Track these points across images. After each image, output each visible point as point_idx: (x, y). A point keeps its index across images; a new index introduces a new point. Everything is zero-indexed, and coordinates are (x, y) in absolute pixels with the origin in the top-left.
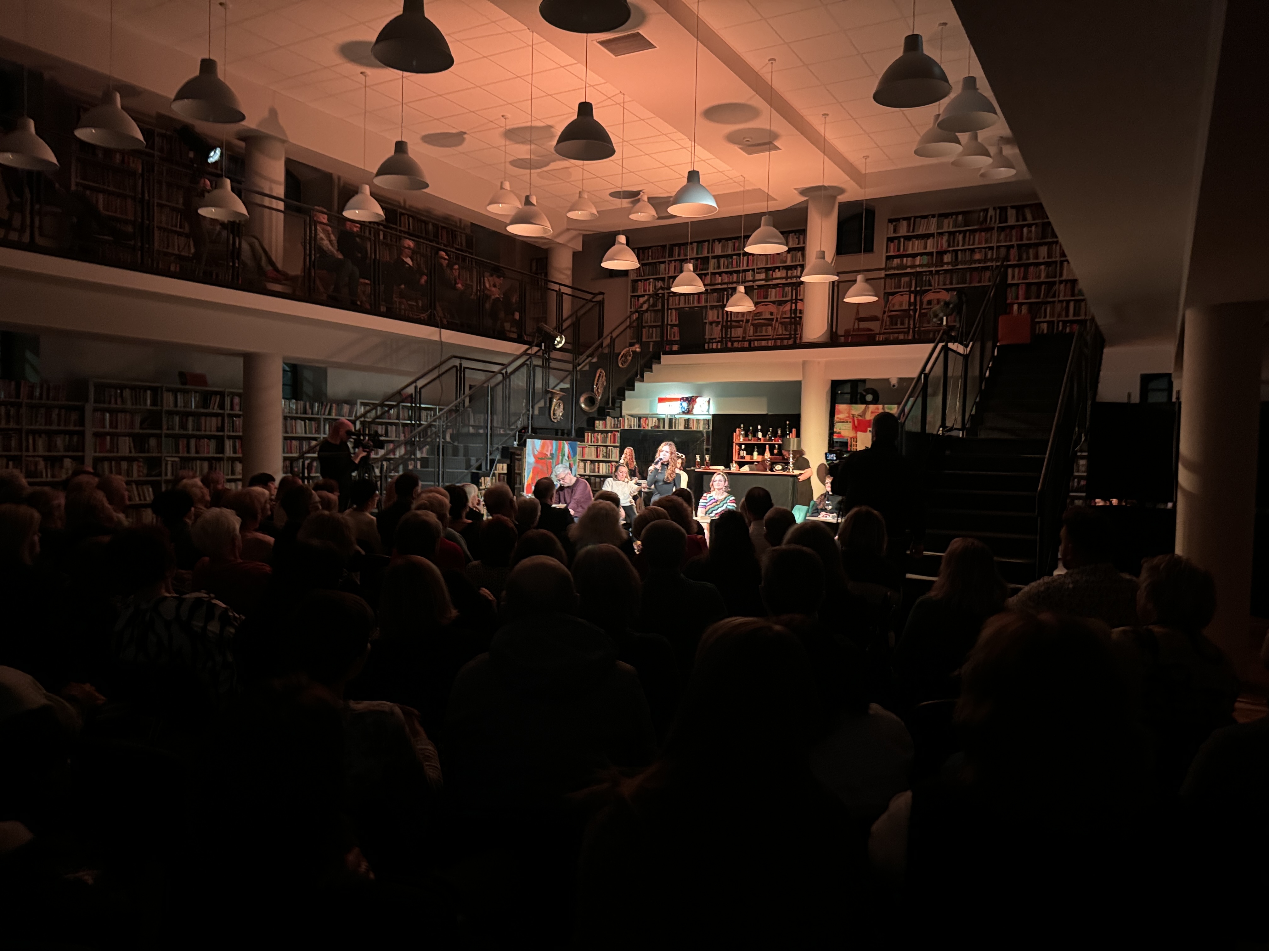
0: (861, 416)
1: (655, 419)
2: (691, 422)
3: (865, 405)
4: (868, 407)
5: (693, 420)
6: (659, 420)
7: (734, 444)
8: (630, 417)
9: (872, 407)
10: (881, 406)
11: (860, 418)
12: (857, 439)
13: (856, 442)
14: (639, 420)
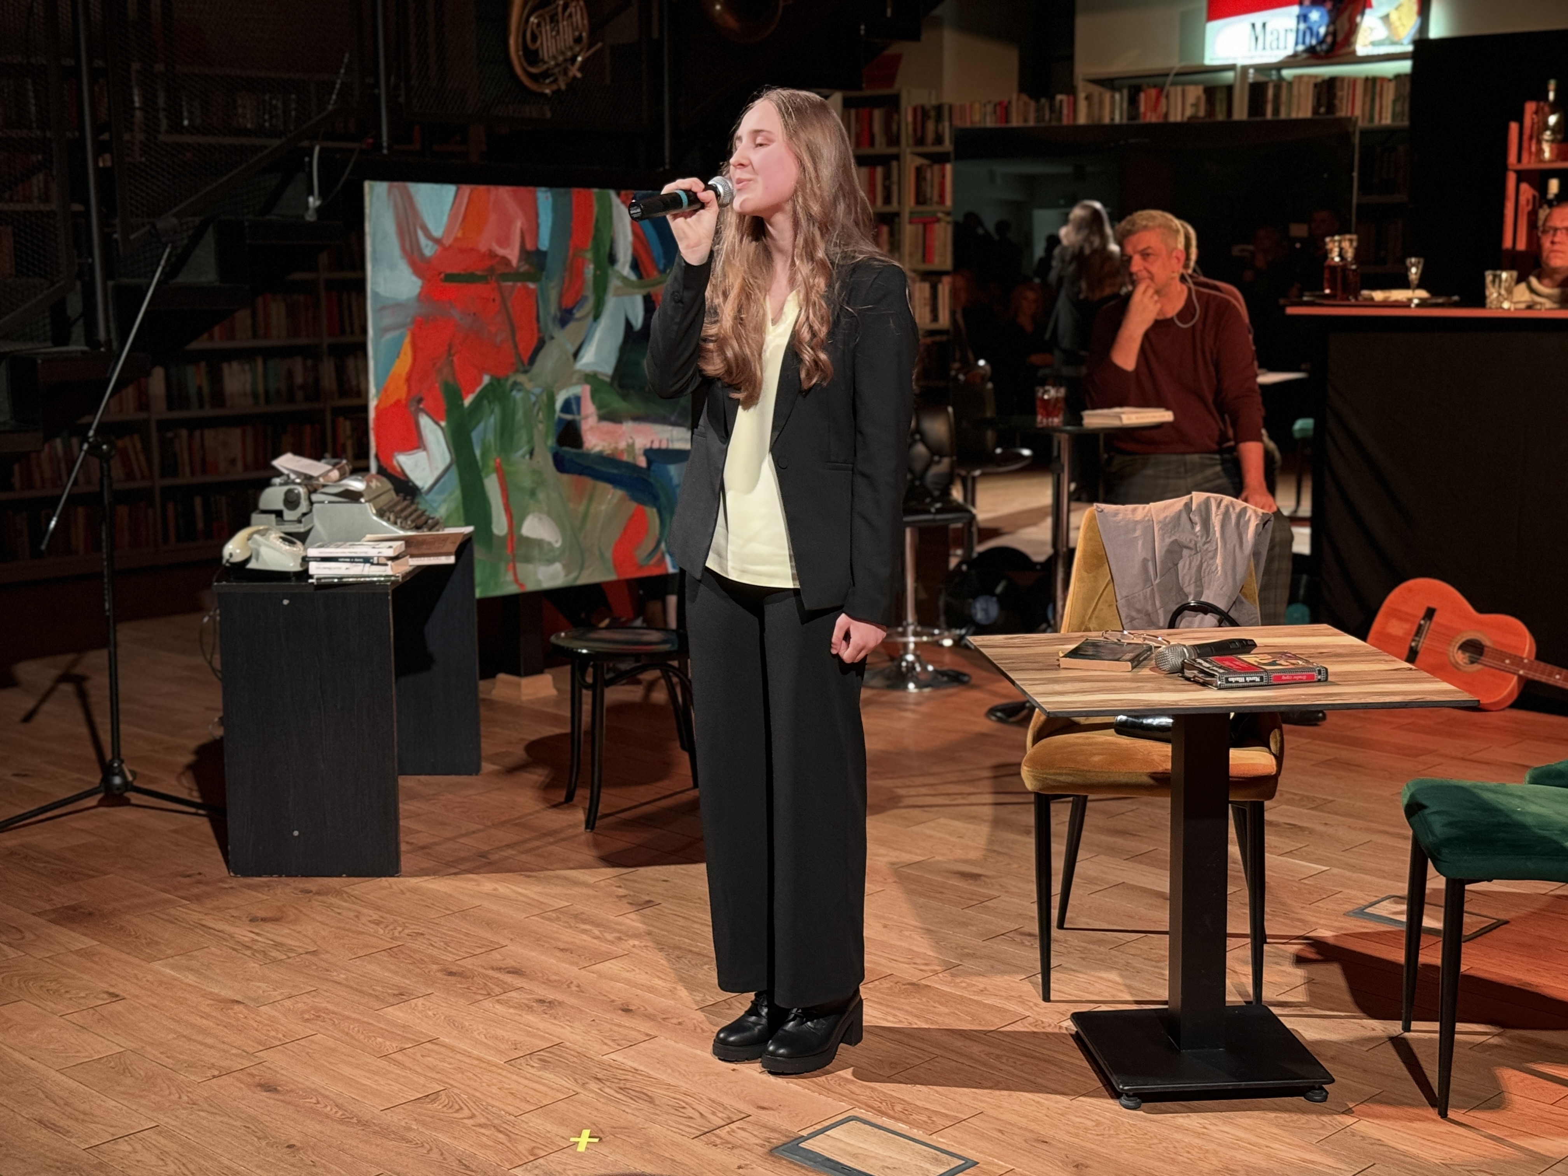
1: (1194, 93)
2: (1342, 94)
5: (1353, 81)
6: (1210, 91)
7: (1512, 178)
8: (1096, 90)
14: (1133, 101)
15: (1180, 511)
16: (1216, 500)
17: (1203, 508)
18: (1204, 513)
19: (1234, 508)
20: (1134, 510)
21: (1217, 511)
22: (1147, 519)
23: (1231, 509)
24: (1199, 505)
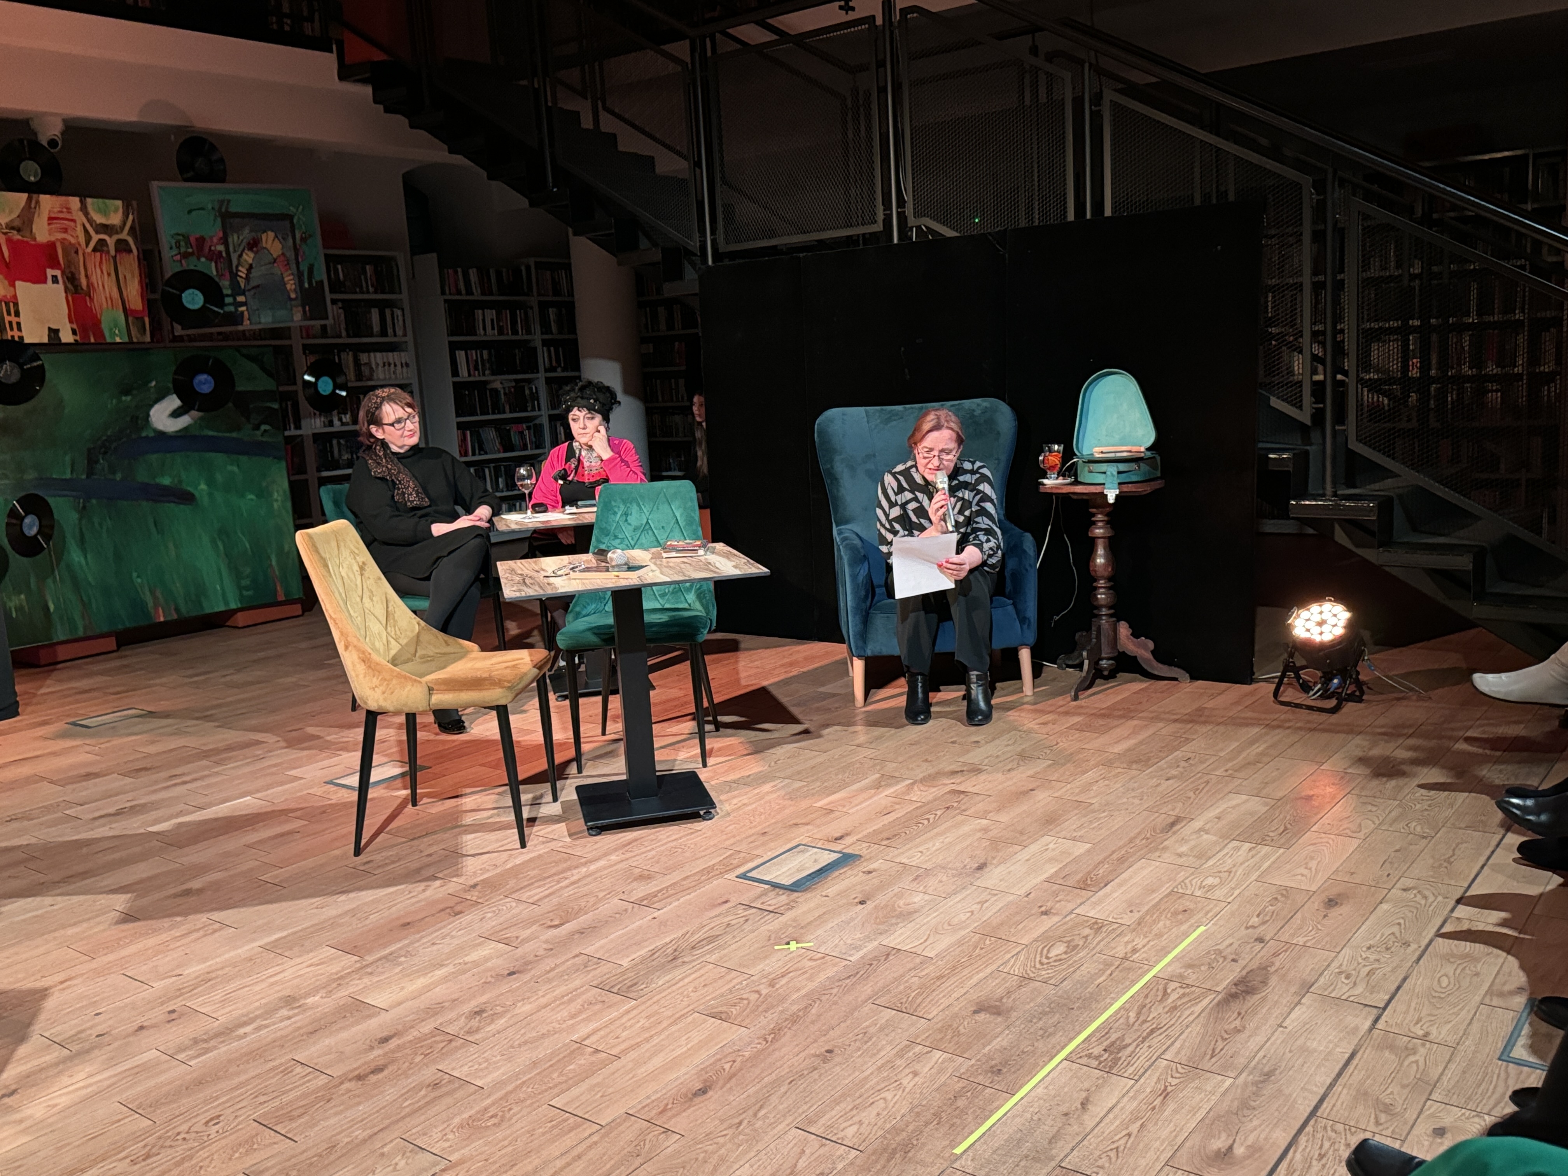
0: (19, 230)
3: (25, 196)
4: (38, 202)
9: (48, 203)
10: (74, 202)
11: (16, 236)
12: (16, 304)
13: (17, 314)
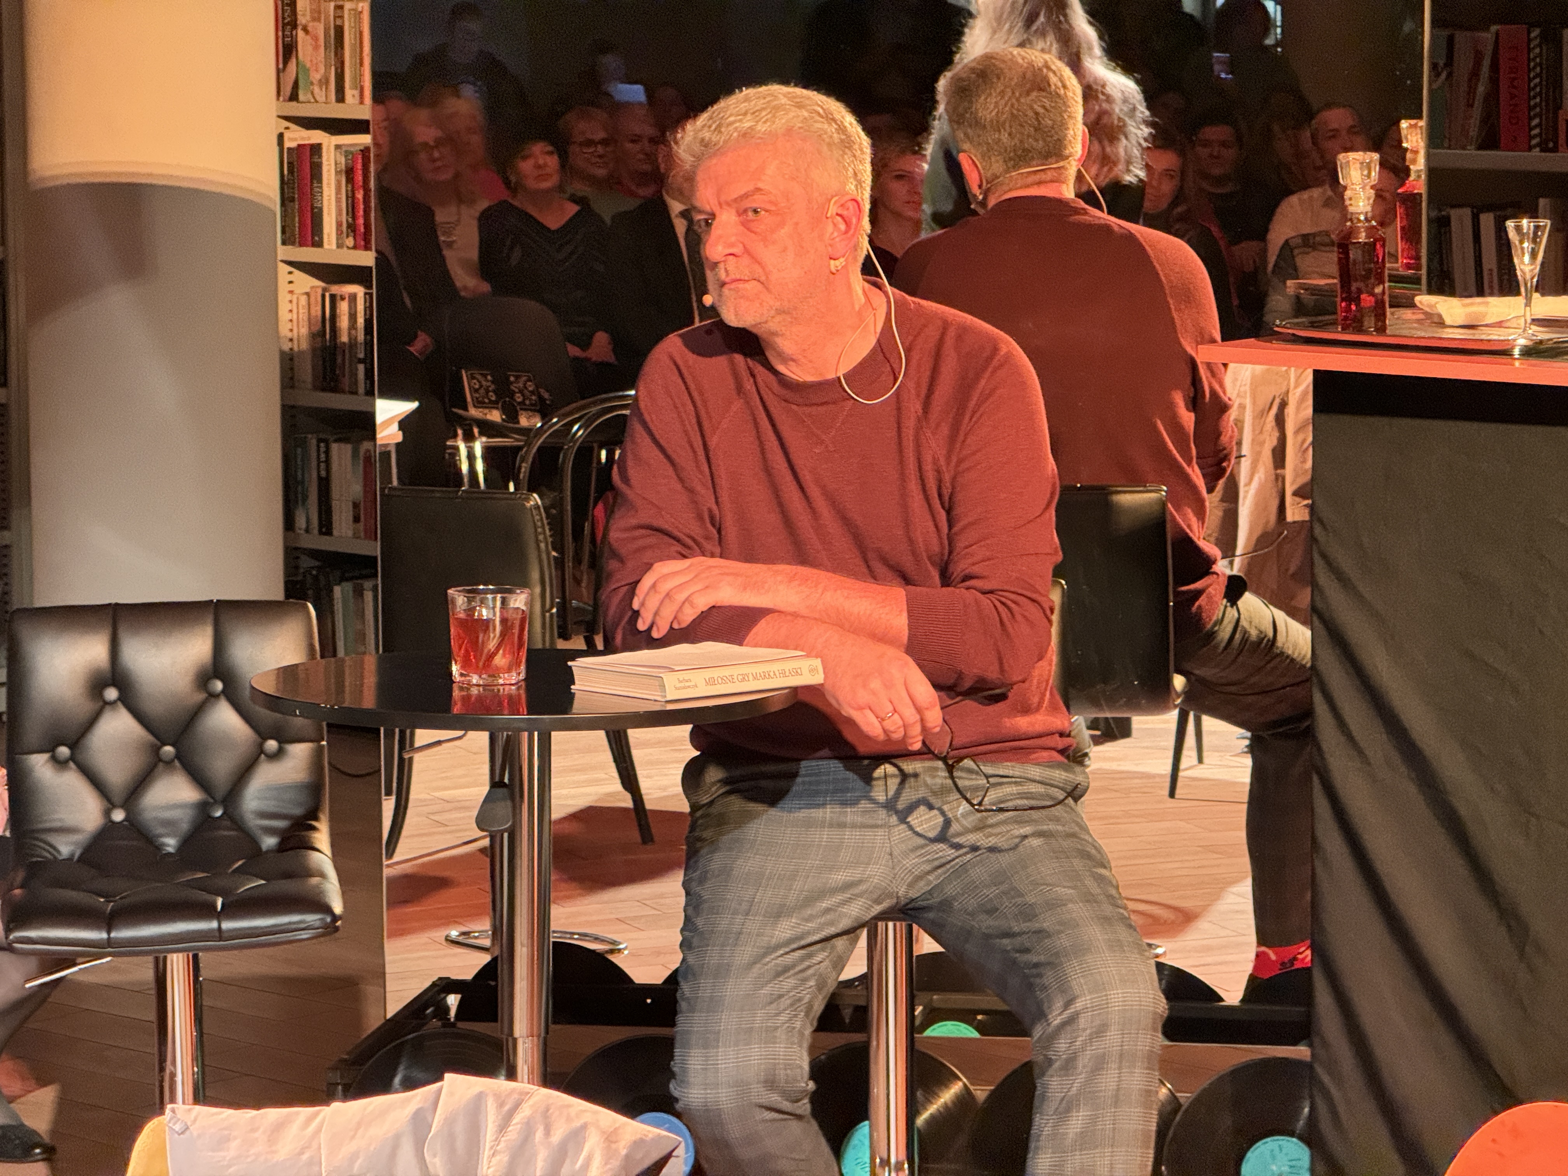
15: (397, 1137)
16: (501, 1105)
17: (460, 1129)
18: (460, 1144)
19: (548, 1132)
20: (279, 1127)
21: (497, 1140)
22: (305, 1157)
23: (539, 1134)
24: (450, 1121)
